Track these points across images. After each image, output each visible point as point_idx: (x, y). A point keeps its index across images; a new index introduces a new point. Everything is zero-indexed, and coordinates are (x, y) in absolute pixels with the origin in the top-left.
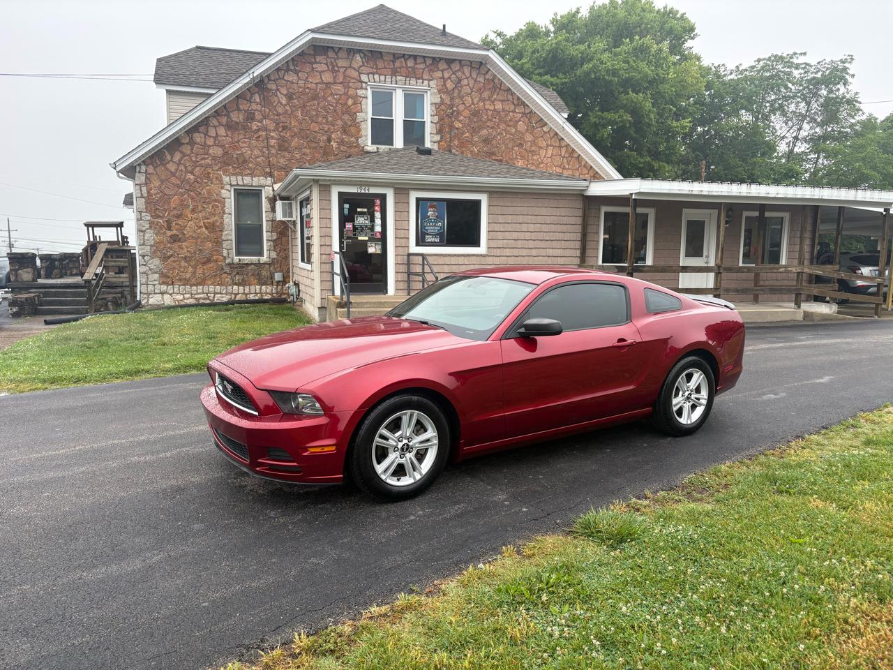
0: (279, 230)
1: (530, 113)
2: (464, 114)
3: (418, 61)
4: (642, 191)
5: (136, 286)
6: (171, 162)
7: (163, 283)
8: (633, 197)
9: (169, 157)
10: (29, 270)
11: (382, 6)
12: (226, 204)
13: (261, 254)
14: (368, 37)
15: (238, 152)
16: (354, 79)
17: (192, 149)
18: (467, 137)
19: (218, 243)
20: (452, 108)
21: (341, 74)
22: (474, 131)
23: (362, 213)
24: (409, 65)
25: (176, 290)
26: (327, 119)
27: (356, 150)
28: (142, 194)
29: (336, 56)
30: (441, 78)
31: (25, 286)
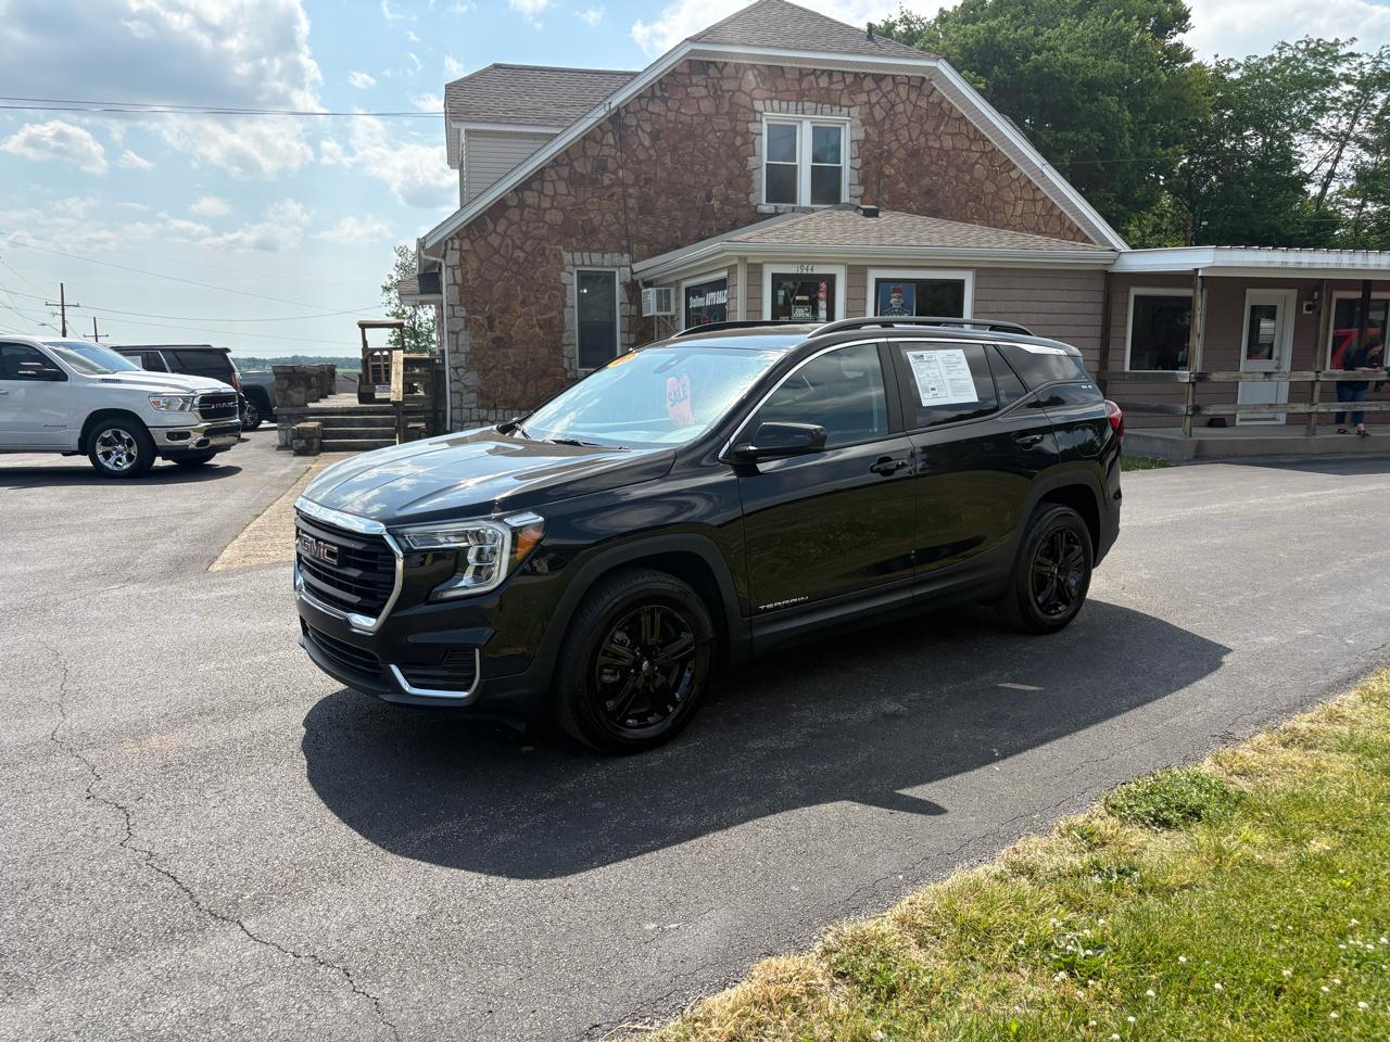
0: (639, 329)
1: (992, 151)
2: (898, 154)
3: (835, 79)
4: (1214, 264)
5: (446, 411)
6: (494, 235)
7: (482, 407)
8: (1200, 274)
9: (491, 226)
10: (302, 389)
12: (568, 293)
14: (769, 46)
15: (584, 218)
16: (744, 107)
17: (522, 215)
18: (903, 188)
19: (557, 347)
20: (881, 147)
21: (727, 102)
22: (912, 180)
23: (801, 303)
24: (822, 85)
25: (499, 415)
26: (706, 167)
27: (746, 211)
28: (455, 280)
29: (719, 76)
30: (866, 103)
31: (296, 412)
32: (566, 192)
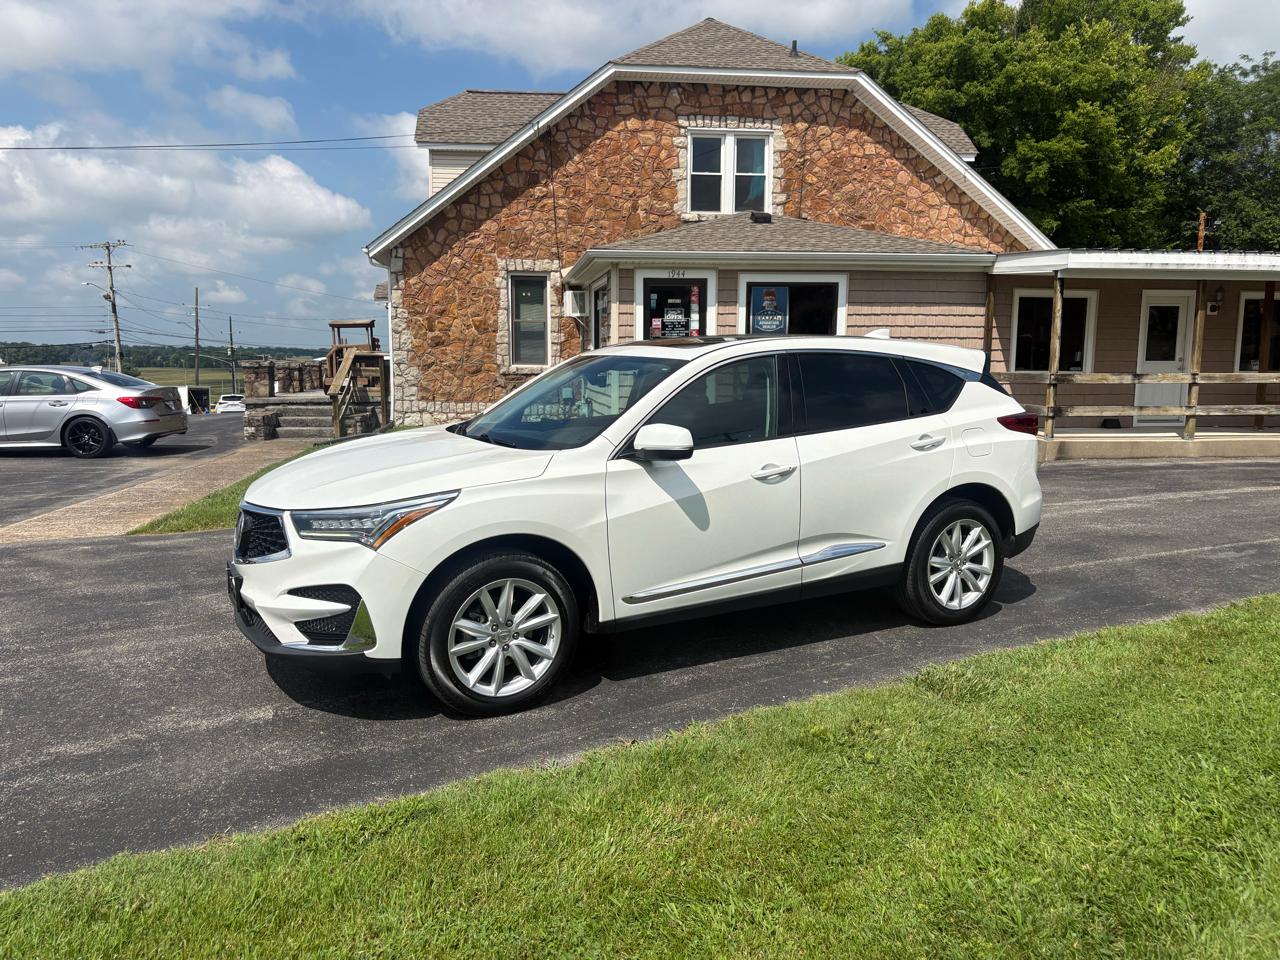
0: (567, 329)
1: (916, 158)
2: (820, 163)
3: (757, 94)
4: (1071, 266)
5: (390, 403)
6: (434, 243)
7: (423, 398)
8: (1059, 276)
9: (431, 237)
10: (266, 382)
11: (710, 19)
12: (501, 297)
13: (544, 361)
14: (689, 66)
15: (517, 228)
16: (670, 123)
17: (460, 225)
18: (824, 195)
19: (491, 347)
20: (803, 156)
21: (652, 117)
22: (836, 187)
23: (674, 306)
24: (744, 100)
25: (437, 407)
26: (632, 179)
27: (670, 219)
28: (398, 285)
29: (645, 94)
30: (788, 116)
31: (261, 402)
32: (500, 205)
